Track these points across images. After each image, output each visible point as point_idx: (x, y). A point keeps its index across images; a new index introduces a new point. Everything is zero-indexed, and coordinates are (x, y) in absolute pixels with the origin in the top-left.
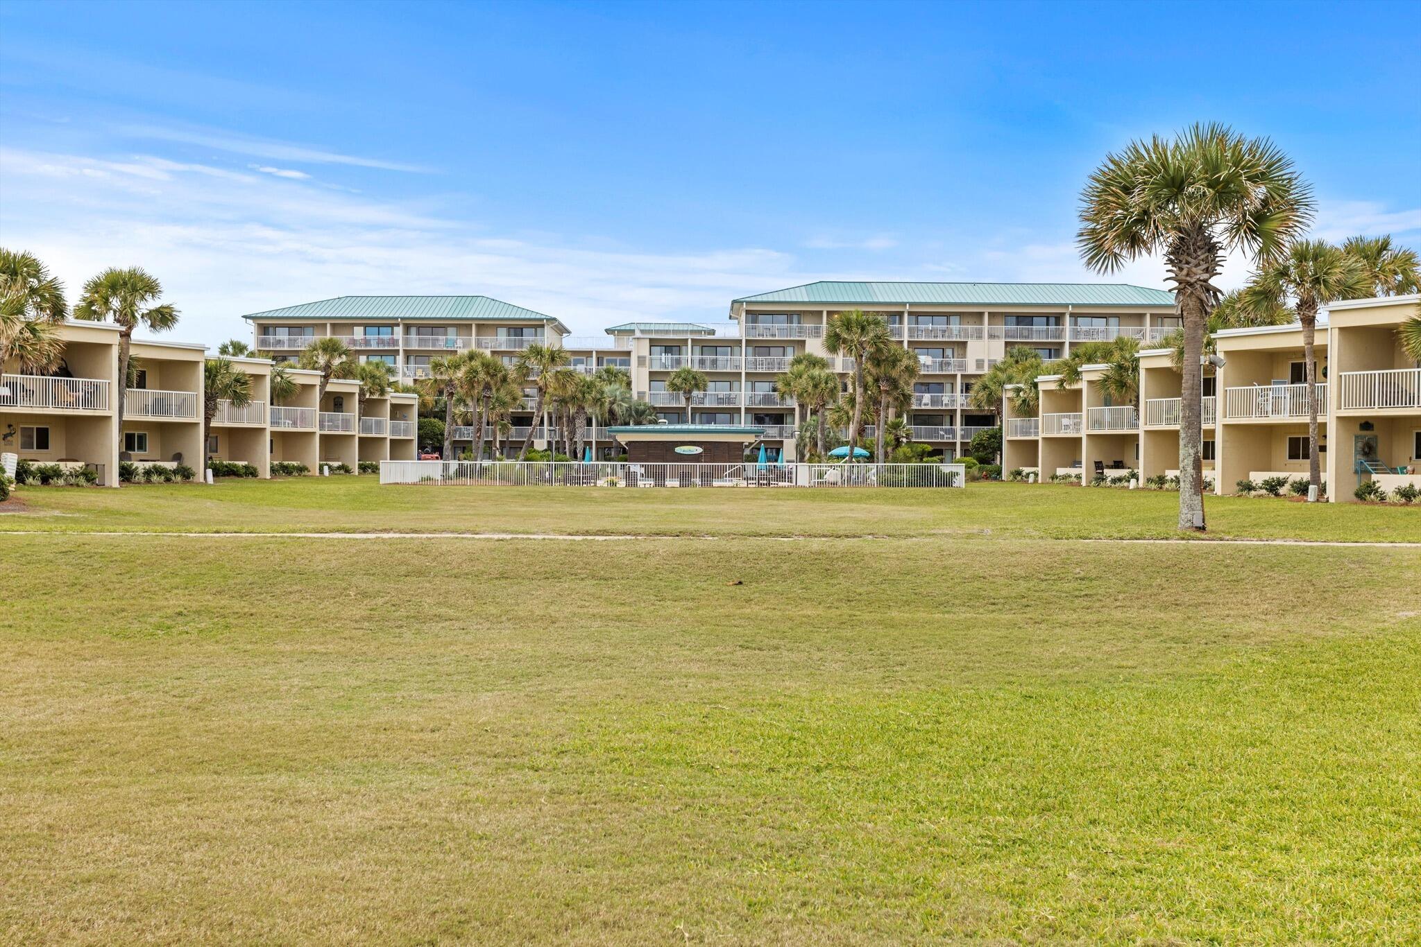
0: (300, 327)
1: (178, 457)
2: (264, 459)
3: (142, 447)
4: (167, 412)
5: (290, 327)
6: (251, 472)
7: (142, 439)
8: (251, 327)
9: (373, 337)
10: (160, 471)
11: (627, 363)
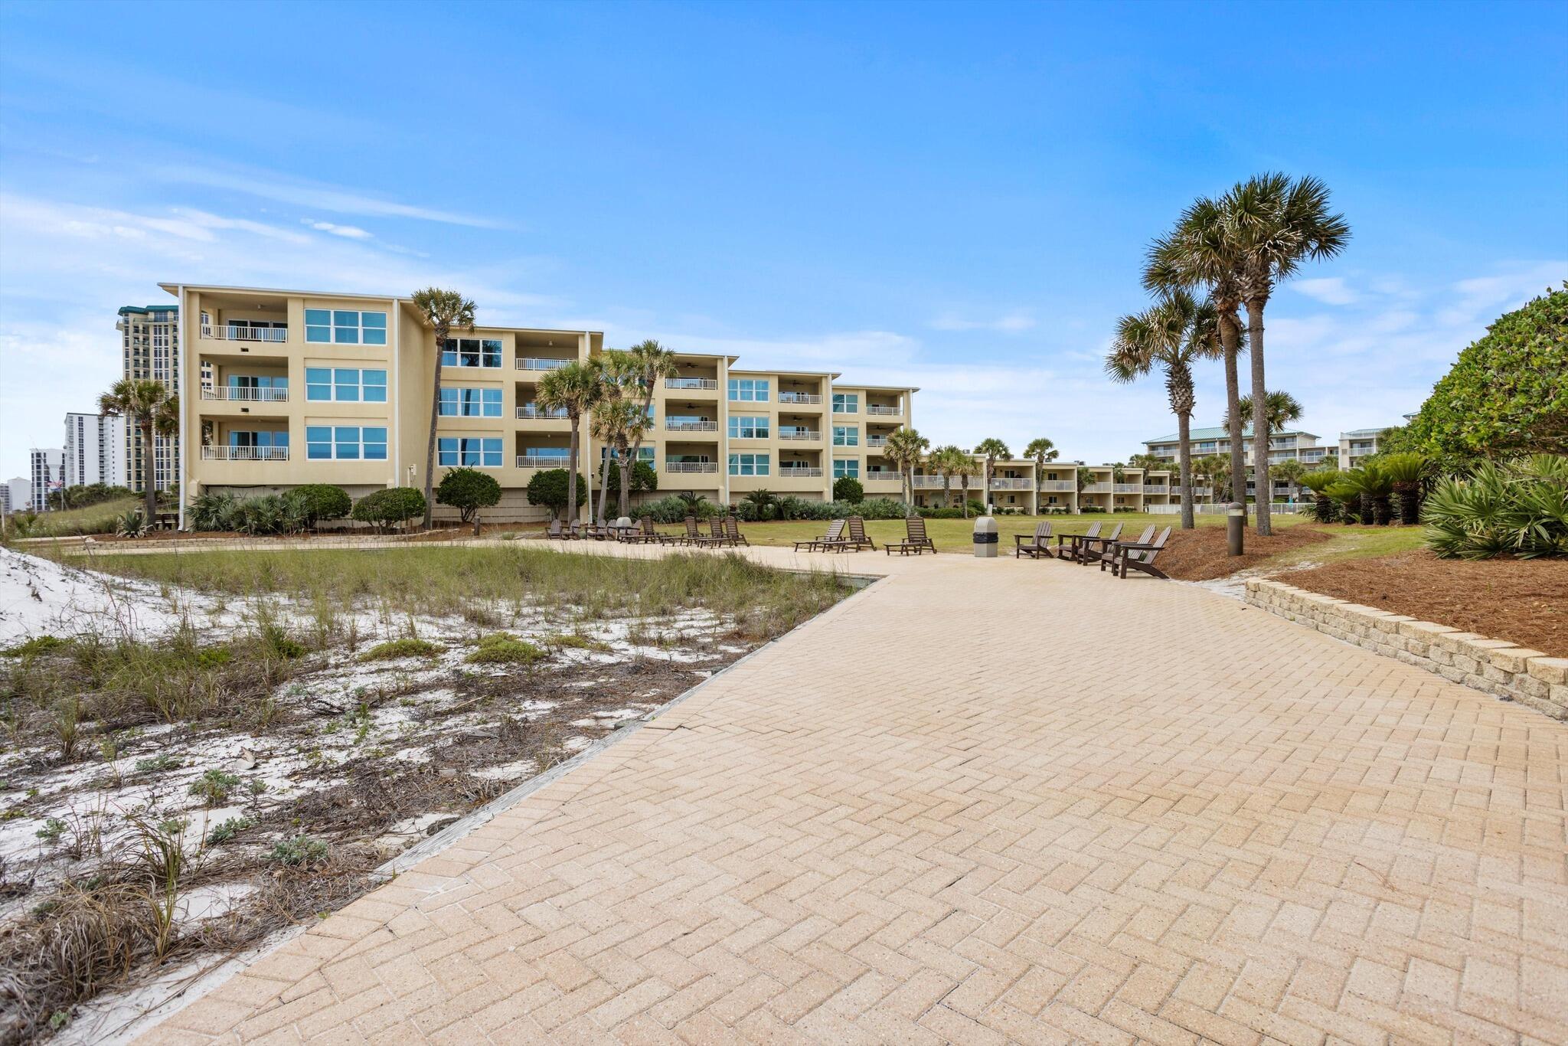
0: (1169, 446)
1: (1068, 505)
2: (1111, 505)
3: (1055, 502)
4: (1063, 489)
5: (1164, 446)
6: (1104, 511)
7: (1055, 499)
8: (1146, 447)
9: (1204, 448)
10: (1058, 510)
11: (1337, 453)
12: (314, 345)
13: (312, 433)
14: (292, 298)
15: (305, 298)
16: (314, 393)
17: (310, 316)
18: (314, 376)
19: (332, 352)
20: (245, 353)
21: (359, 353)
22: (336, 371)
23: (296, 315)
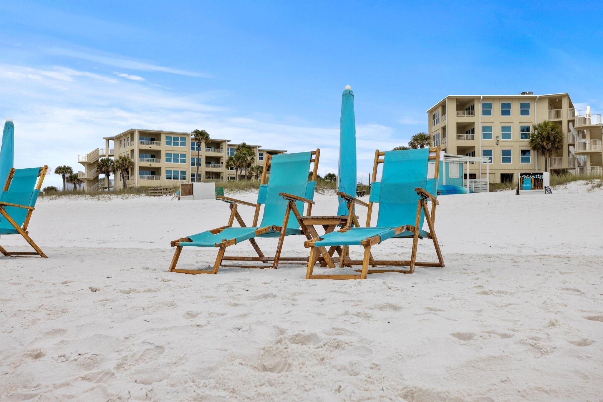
12: (168, 146)
13: (168, 172)
14: (162, 133)
15: (166, 133)
16: (168, 160)
17: (167, 138)
18: (168, 155)
19: (173, 149)
20: (150, 149)
21: (178, 149)
22: (173, 154)
23: (163, 138)
